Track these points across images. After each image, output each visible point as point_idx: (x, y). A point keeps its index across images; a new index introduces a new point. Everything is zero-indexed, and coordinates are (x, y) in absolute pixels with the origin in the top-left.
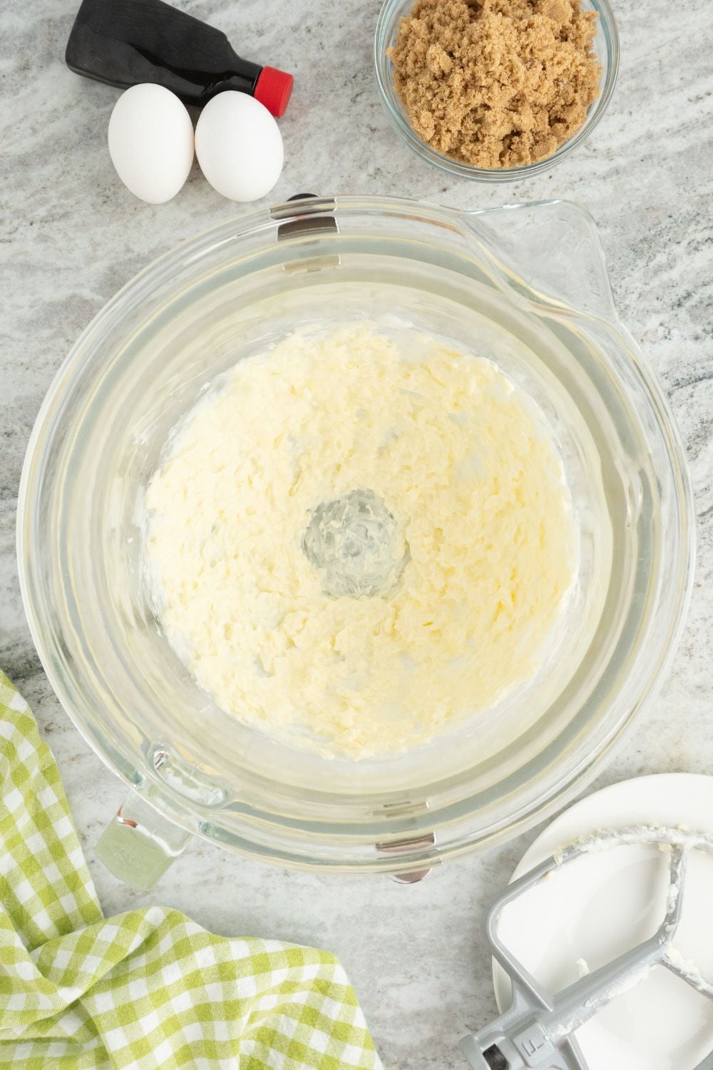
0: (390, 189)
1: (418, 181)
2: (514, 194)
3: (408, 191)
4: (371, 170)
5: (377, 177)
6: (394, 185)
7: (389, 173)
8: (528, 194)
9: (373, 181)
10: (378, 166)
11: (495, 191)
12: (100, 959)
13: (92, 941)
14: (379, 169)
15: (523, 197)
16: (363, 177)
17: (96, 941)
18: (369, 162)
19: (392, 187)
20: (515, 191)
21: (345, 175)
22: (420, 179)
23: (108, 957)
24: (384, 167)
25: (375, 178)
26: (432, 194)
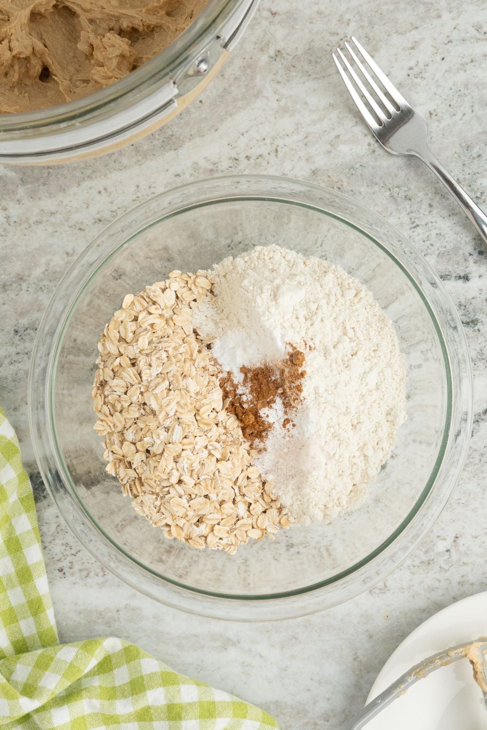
0: (289, 70)
1: (316, 62)
2: (409, 75)
3: (308, 72)
4: (272, 52)
5: (278, 59)
6: (294, 67)
7: (289, 55)
8: (421, 75)
9: (274, 62)
10: (278, 48)
11: (390, 72)
12: (59, 677)
13: (52, 659)
14: (279, 51)
15: (417, 77)
16: (264, 59)
17: (55, 660)
18: (270, 44)
19: (292, 69)
20: (409, 72)
21: (247, 56)
22: (319, 60)
23: (65, 676)
24: (284, 49)
25: (275, 60)
26: (329, 75)
